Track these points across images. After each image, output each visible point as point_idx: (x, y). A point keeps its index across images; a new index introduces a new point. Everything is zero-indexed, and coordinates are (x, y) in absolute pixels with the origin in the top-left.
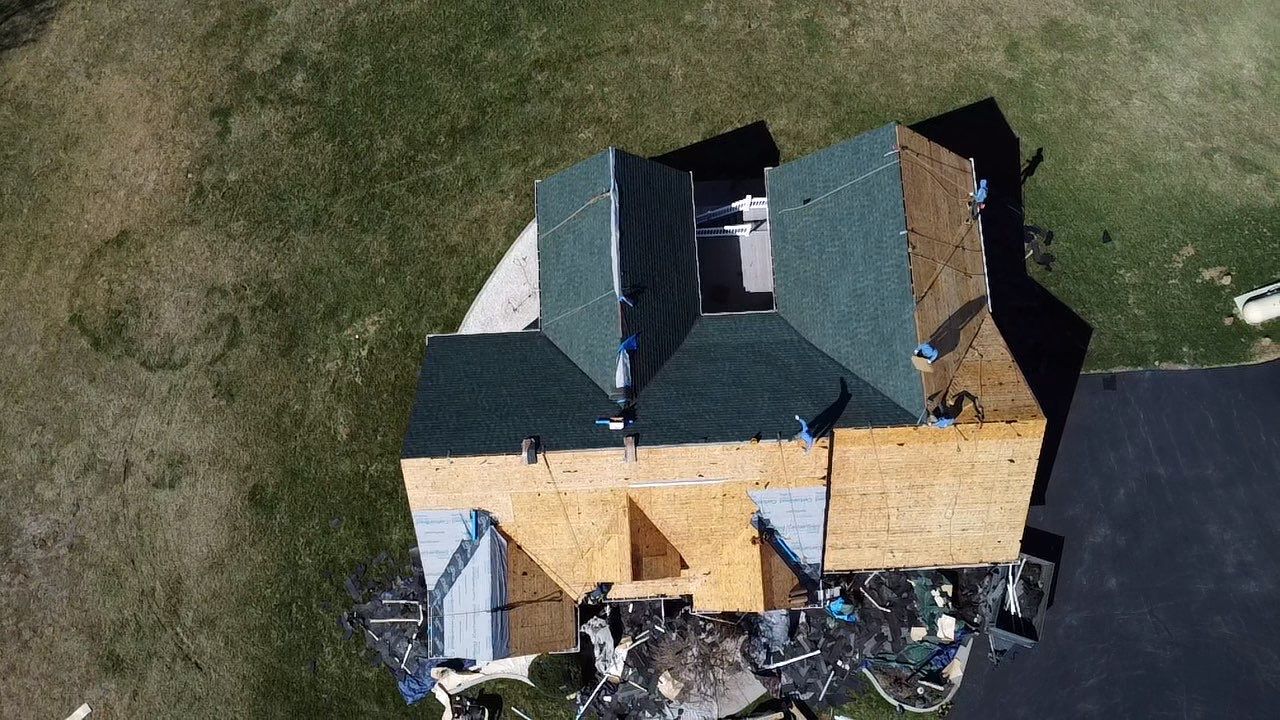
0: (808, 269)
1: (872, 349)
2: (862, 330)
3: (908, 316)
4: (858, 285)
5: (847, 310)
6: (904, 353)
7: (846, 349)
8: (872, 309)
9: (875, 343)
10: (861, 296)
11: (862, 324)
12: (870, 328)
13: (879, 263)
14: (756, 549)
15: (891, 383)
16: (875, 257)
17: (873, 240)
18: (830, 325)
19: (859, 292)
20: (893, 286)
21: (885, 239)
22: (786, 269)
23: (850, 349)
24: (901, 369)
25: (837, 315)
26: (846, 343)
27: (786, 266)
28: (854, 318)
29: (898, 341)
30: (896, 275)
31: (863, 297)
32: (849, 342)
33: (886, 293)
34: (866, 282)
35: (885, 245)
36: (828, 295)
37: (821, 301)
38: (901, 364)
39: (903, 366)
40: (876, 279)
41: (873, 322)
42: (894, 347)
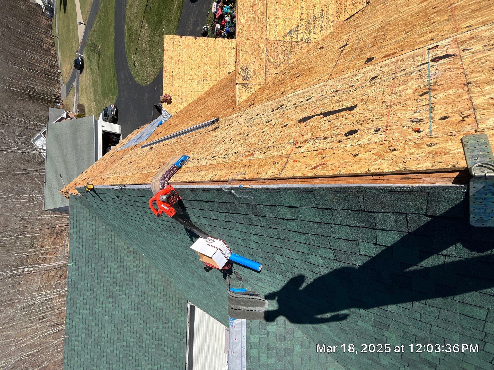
0: (154, 329)
1: (106, 254)
2: (112, 270)
3: (73, 273)
4: (110, 305)
5: (124, 289)
6: (81, 247)
7: (128, 259)
8: (102, 285)
9: (103, 259)
10: (110, 297)
11: (112, 275)
12: (106, 271)
13: (91, 318)
14: (166, 91)
15: (94, 227)
16: (93, 324)
17: (93, 338)
18: (140, 280)
19: (111, 300)
20: (82, 298)
21: (83, 336)
22: (176, 334)
23: (125, 258)
24: (84, 236)
25: (134, 286)
26: (128, 264)
27: (174, 337)
28: (118, 281)
29: (84, 257)
30: (78, 305)
31: (108, 295)
32: (125, 263)
33: (88, 294)
34: (104, 306)
35: (83, 331)
36: (138, 303)
37: (146, 301)
38: (84, 239)
39: (83, 238)
40: (95, 306)
41: (102, 274)
42: (87, 253)
